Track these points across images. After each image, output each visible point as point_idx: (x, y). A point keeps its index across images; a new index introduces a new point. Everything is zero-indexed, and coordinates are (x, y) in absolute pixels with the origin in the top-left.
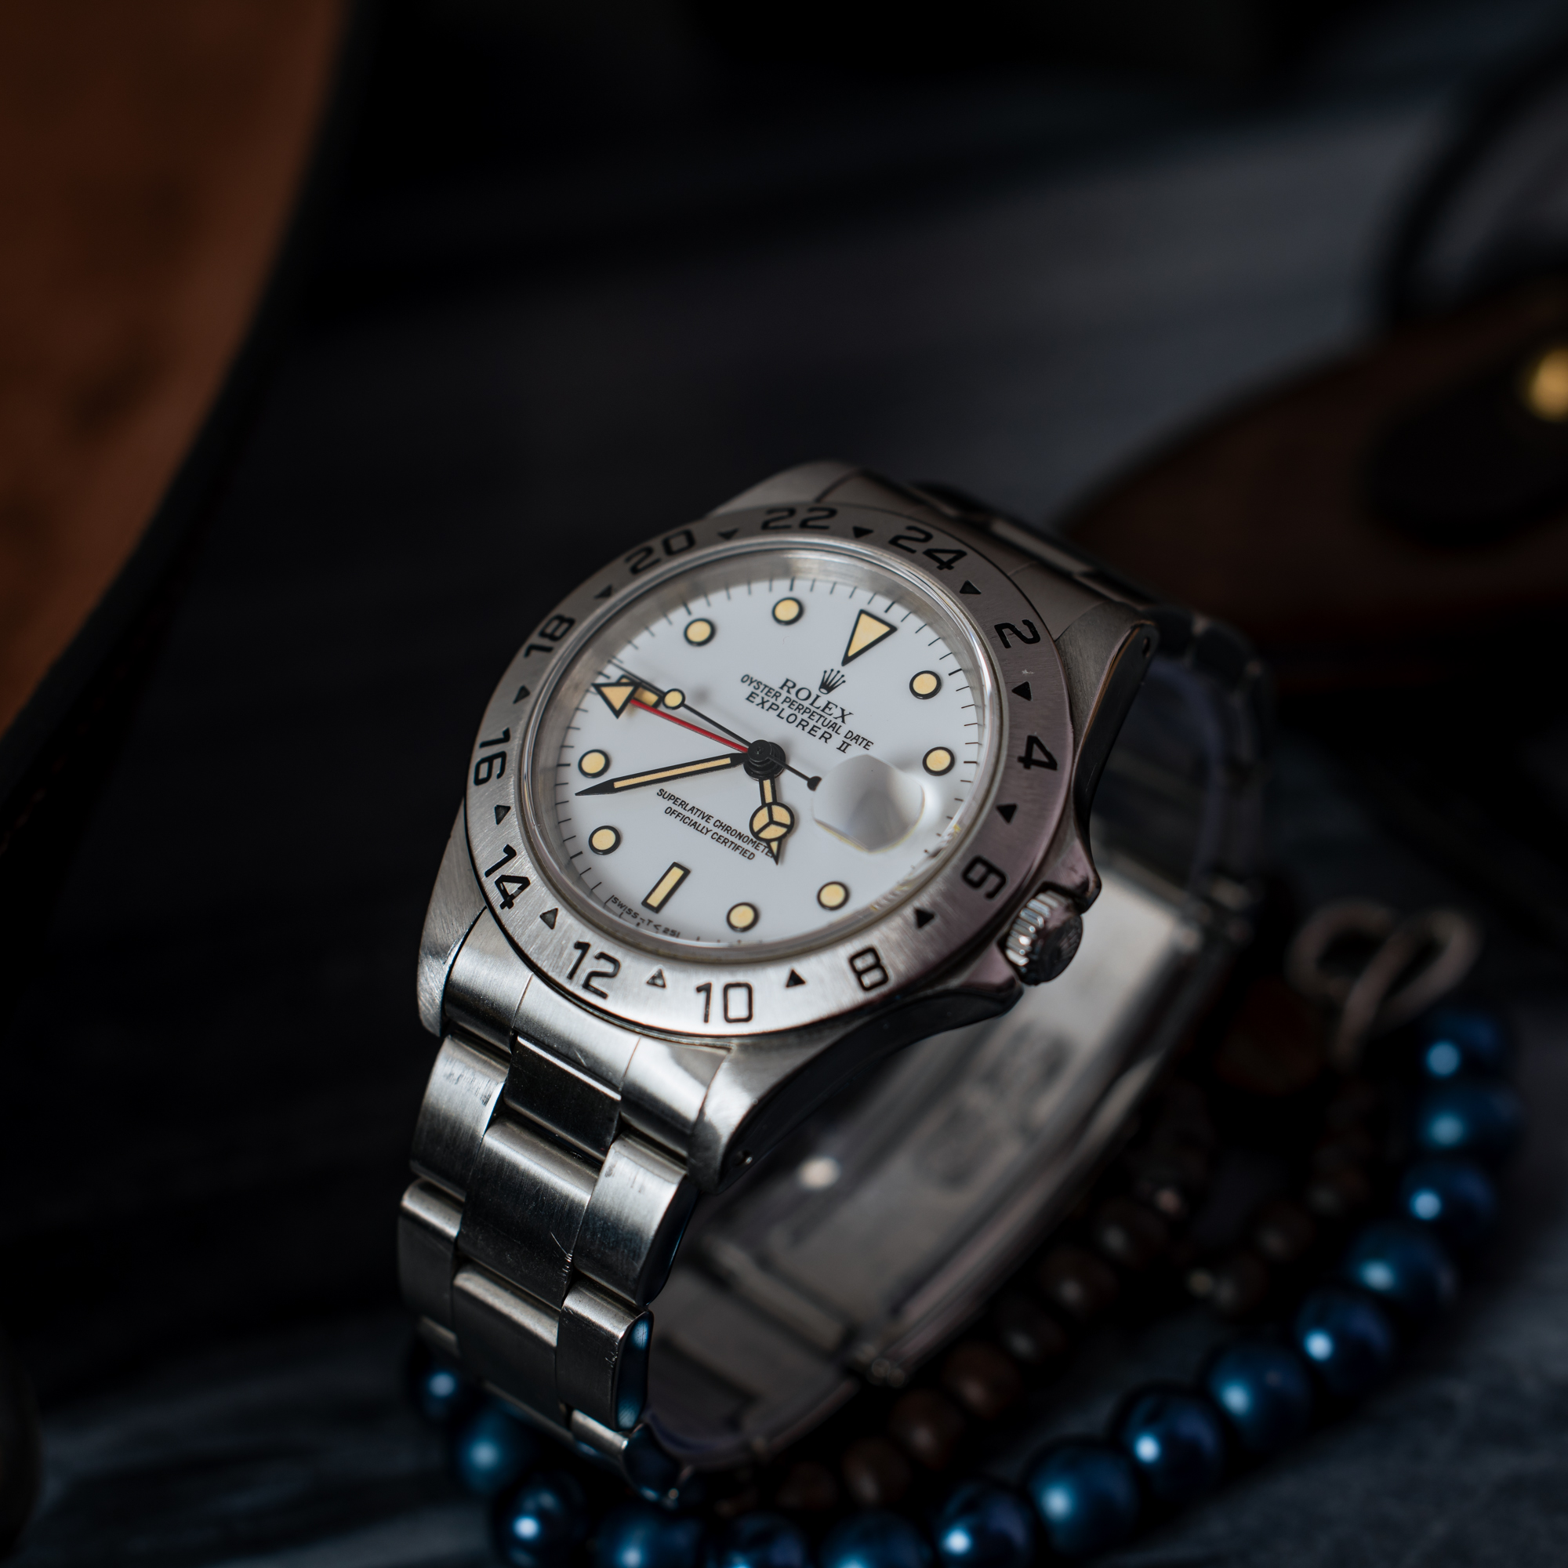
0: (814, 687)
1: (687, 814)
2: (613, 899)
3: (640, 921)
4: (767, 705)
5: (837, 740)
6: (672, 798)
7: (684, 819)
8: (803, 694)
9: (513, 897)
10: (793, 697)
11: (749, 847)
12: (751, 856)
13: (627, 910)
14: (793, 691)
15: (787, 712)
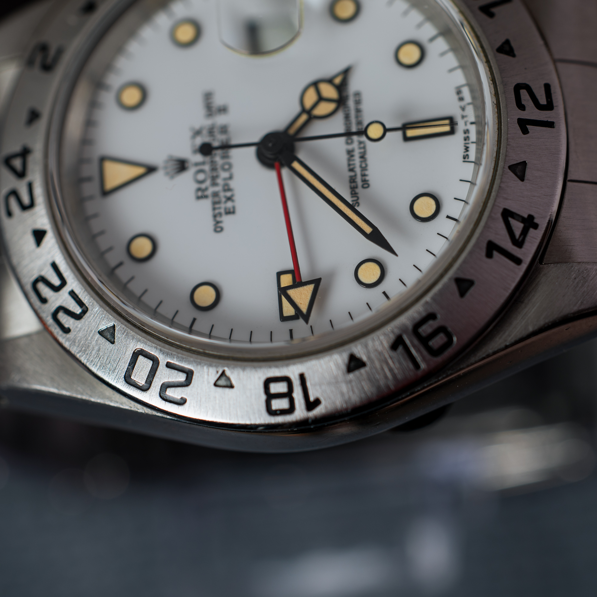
0: (188, 176)
1: (358, 170)
2: (466, 160)
3: (468, 124)
4: (228, 194)
5: (220, 120)
6: (353, 192)
7: (364, 169)
8: (201, 177)
9: (523, 220)
10: (208, 183)
11: (351, 103)
12: (358, 94)
13: (467, 142)
14: (203, 186)
15: (224, 175)
